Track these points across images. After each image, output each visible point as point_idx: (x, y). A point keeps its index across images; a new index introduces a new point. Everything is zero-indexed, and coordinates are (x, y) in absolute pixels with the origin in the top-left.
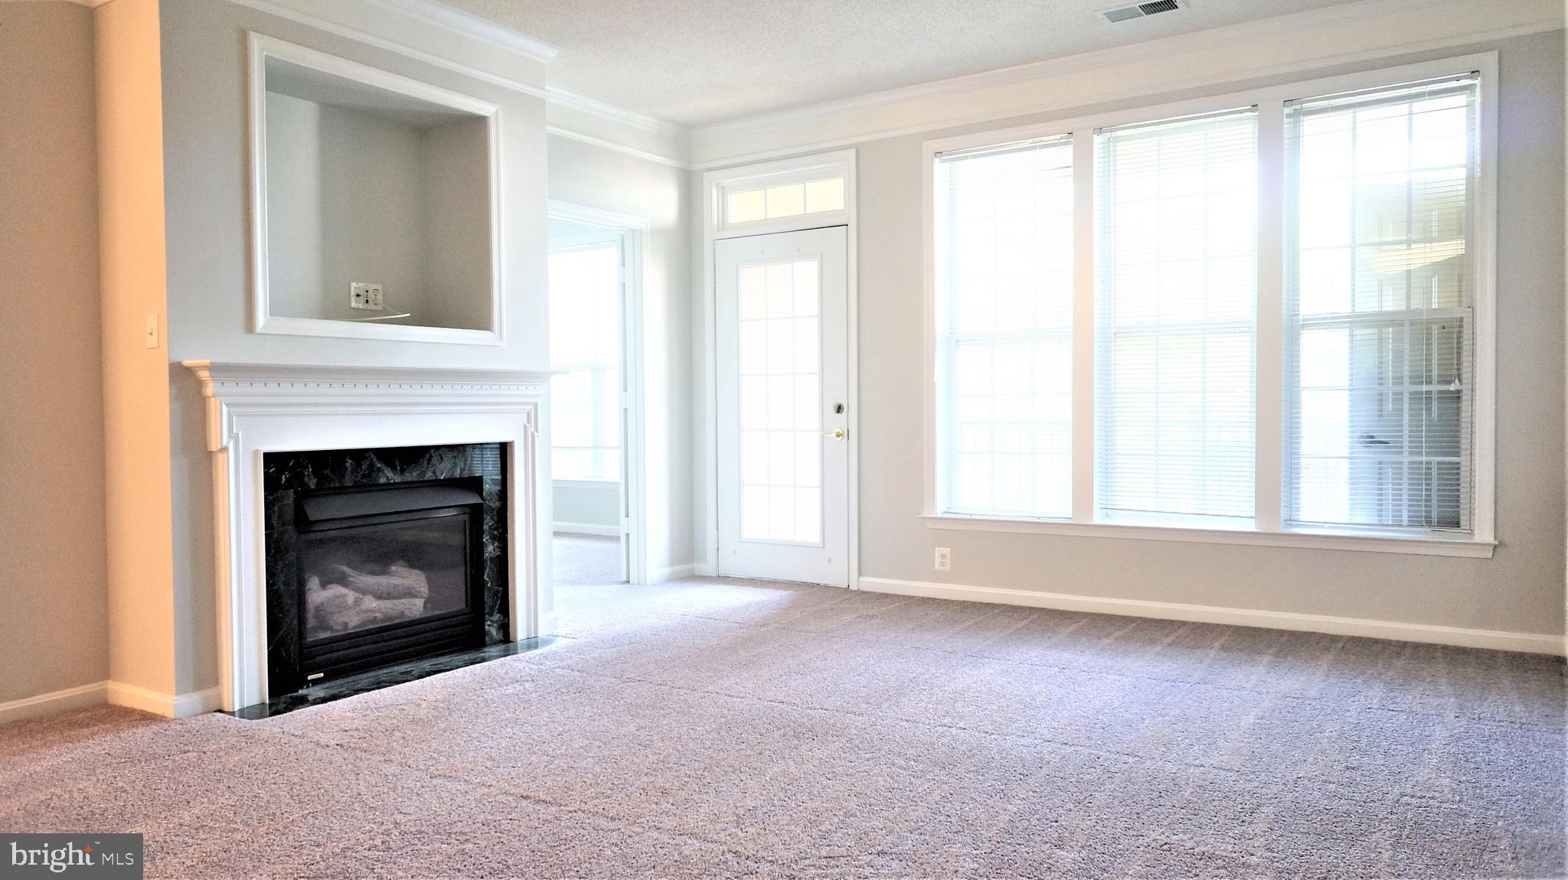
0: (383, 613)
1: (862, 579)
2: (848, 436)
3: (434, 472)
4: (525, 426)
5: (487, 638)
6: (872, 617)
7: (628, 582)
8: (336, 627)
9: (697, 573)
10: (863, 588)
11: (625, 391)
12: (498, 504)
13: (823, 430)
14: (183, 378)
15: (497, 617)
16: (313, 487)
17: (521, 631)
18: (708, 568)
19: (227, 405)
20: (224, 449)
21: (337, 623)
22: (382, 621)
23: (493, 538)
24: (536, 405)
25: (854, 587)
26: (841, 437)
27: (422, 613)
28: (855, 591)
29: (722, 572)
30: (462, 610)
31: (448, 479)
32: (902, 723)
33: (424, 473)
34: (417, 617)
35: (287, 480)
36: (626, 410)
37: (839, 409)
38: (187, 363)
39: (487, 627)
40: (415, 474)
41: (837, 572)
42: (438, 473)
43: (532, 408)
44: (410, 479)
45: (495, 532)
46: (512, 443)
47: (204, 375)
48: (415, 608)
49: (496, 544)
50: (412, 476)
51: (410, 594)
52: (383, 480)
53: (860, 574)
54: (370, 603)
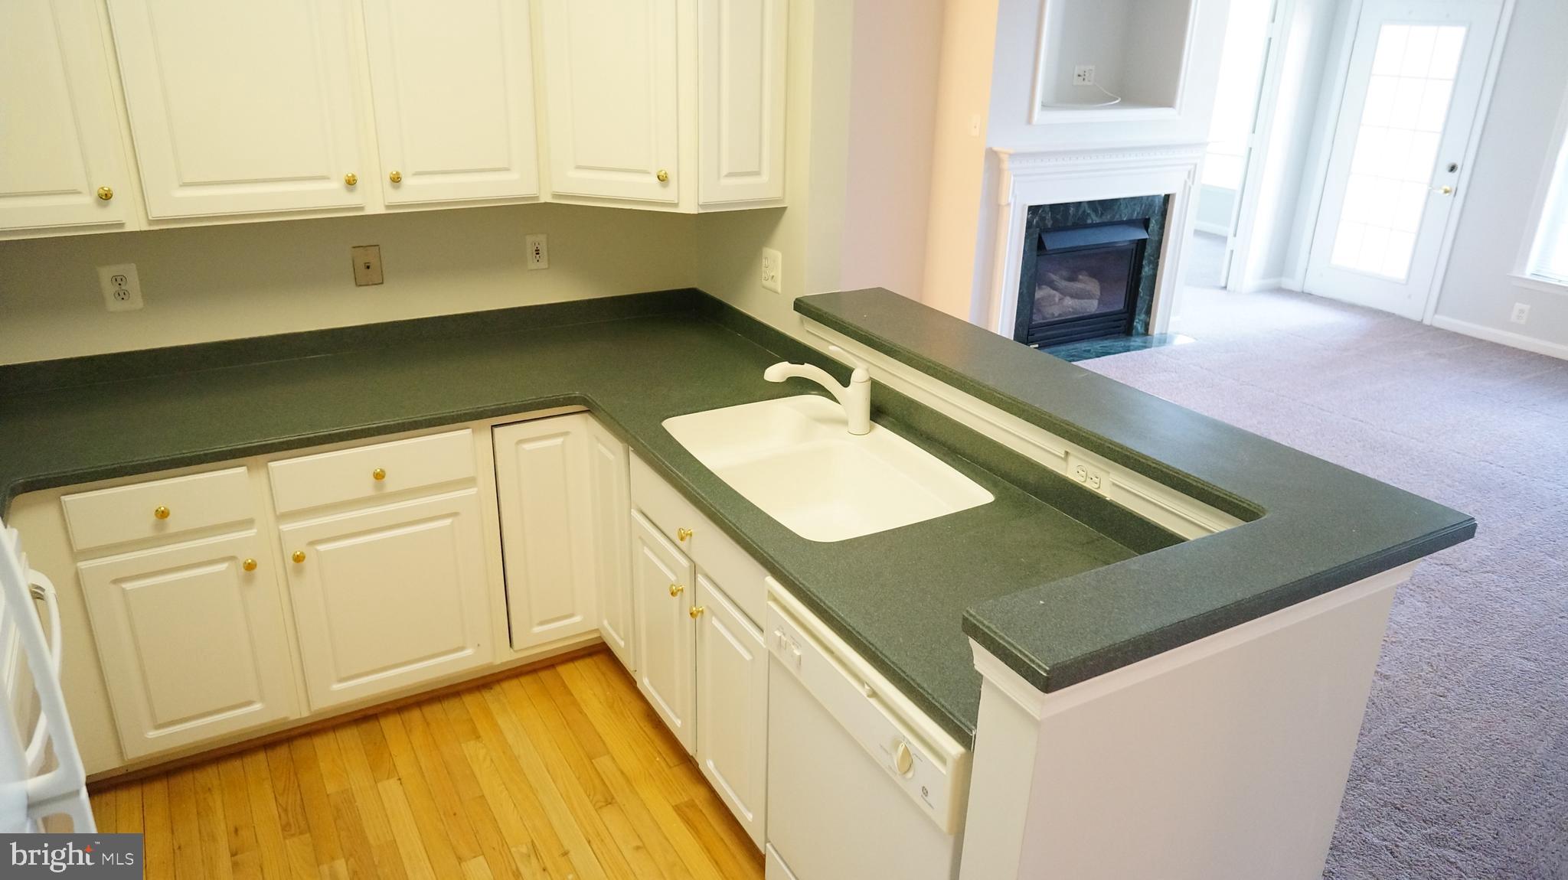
0: (1073, 308)
1: (1436, 316)
2: (1455, 193)
3: (1121, 215)
4: (1186, 182)
5: (1134, 331)
6: (1440, 356)
7: (1225, 287)
8: (1048, 316)
9: (1283, 286)
10: (1436, 325)
11: (1254, 132)
12: (1157, 239)
13: (1431, 184)
14: (993, 157)
15: (1143, 317)
16: (1049, 226)
17: (1157, 329)
18: (1294, 284)
19: (1014, 176)
20: (1009, 204)
21: (1048, 314)
22: (1074, 313)
23: (1150, 262)
24: (1196, 165)
25: (1427, 322)
26: (1447, 194)
27: (1096, 310)
28: (1428, 326)
29: (1307, 290)
30: (1121, 310)
31: (1130, 220)
32: (1453, 454)
33: (1114, 216)
34: (1092, 313)
35: (1037, 222)
36: (1251, 149)
37: (1453, 168)
38: (995, 148)
39: (1135, 324)
40: (1109, 217)
41: (1414, 306)
42: (1123, 216)
43: (1193, 166)
44: (1106, 220)
45: (1152, 258)
46: (1174, 195)
47: (1004, 157)
48: (1092, 306)
49: (1151, 266)
50: (1107, 218)
51: (1089, 296)
52: (1089, 221)
53: (1436, 311)
54: (1069, 302)
